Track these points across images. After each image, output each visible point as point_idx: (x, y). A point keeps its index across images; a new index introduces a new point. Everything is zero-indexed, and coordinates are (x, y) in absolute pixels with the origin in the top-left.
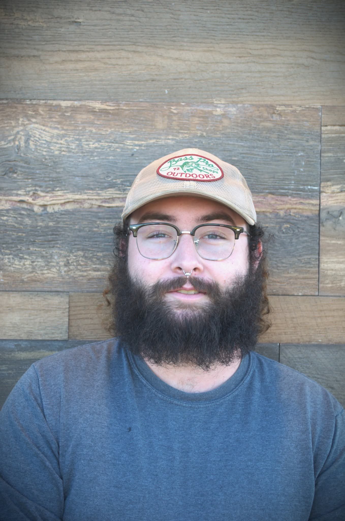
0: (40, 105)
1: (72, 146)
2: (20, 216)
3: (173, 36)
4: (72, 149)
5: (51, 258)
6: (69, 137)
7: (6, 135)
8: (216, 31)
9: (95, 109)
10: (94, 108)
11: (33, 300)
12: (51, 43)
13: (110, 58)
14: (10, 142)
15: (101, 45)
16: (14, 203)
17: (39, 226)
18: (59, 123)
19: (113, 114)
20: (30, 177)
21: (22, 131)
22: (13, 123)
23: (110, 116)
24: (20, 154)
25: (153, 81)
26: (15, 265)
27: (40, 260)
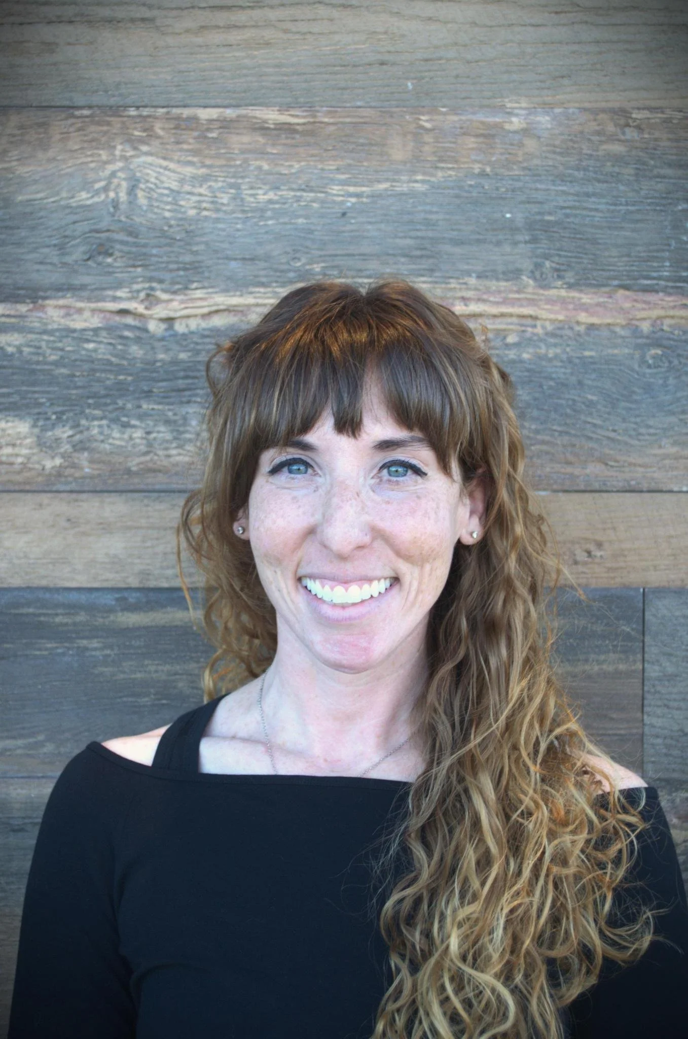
0: (156, 118)
1: (222, 198)
2: (119, 341)
4: (223, 204)
5: (184, 425)
6: (216, 181)
7: (90, 180)
9: (267, 123)
10: (265, 121)
11: (149, 508)
13: (296, 21)
14: (97, 193)
16: (108, 315)
17: (160, 361)
18: (196, 152)
19: (304, 133)
20: (140, 263)
21: (121, 169)
22: (104, 155)
23: (297, 136)
24: (119, 216)
25: (382, 63)
26: (113, 438)
27: (162, 429)
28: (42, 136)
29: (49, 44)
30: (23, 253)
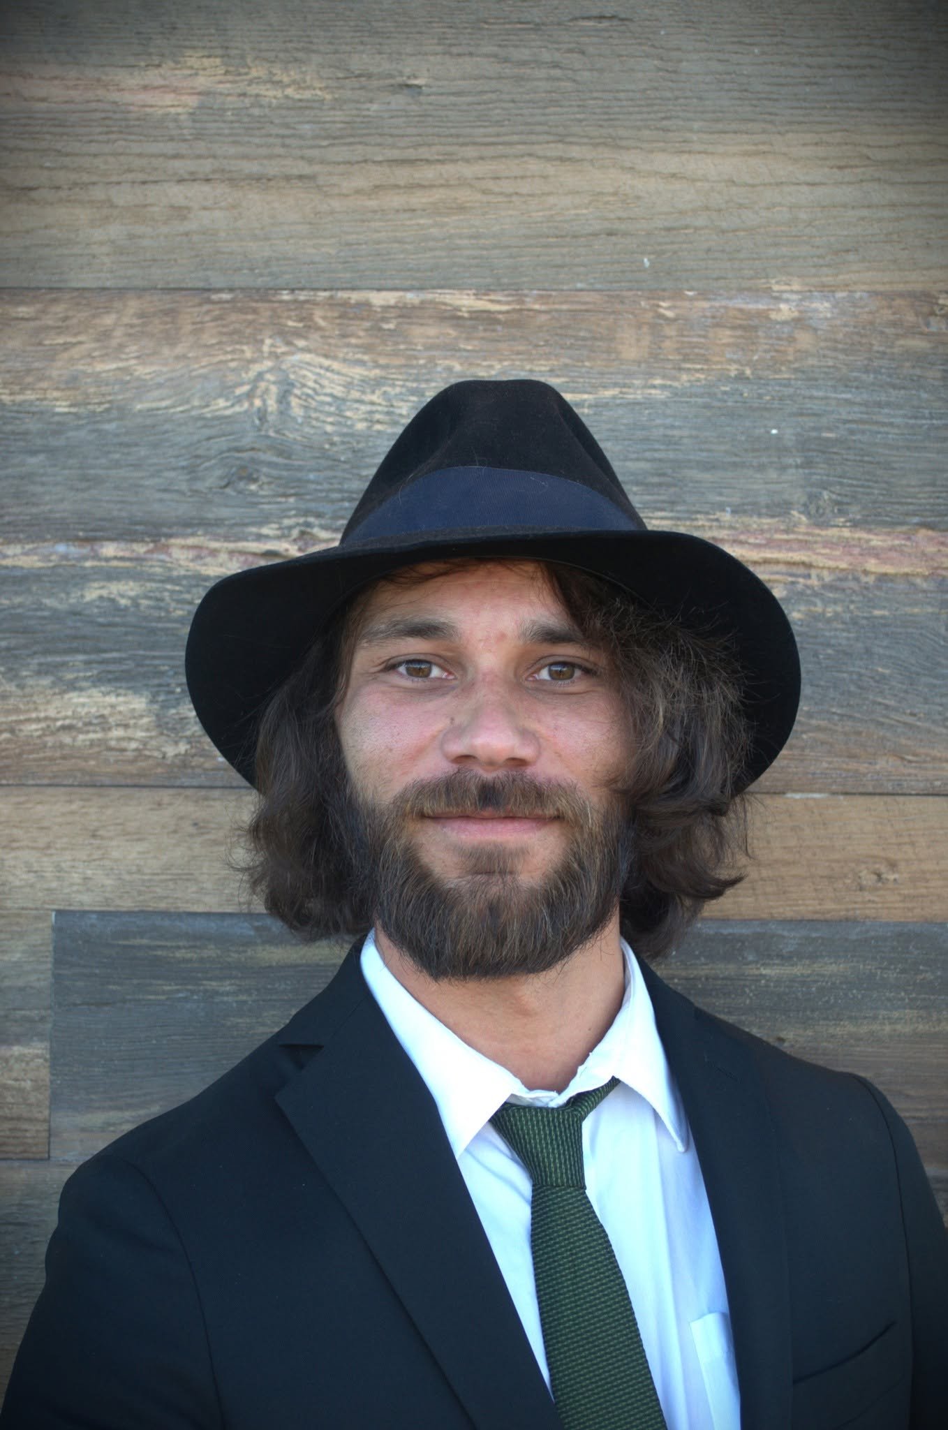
0: (315, 304)
1: (400, 407)
3: (663, 115)
4: (401, 415)
6: (393, 386)
7: (230, 384)
8: (776, 100)
9: (460, 311)
10: (458, 309)
12: (342, 141)
13: (498, 178)
14: (239, 400)
15: (475, 144)
16: (250, 558)
18: (367, 349)
19: (506, 324)
20: (292, 491)
21: (270, 370)
22: (248, 352)
23: (499, 328)
24: (267, 431)
25: (610, 234)
28: (168, 326)
29: (180, 208)
30: (142, 478)
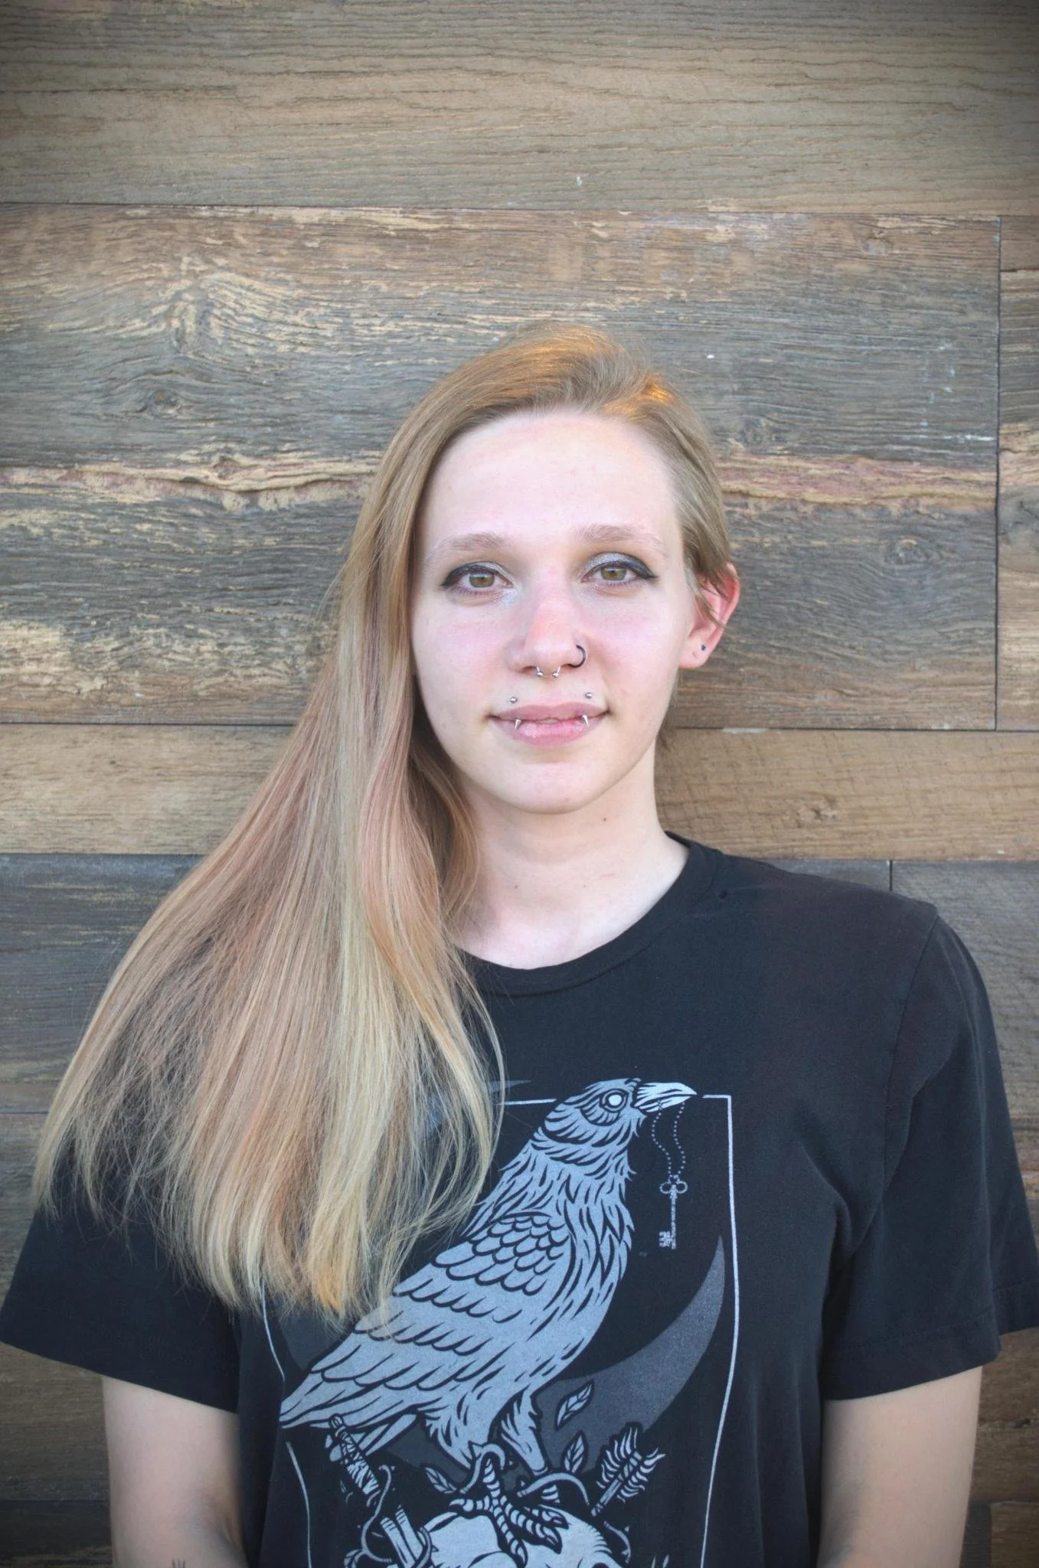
0: (236, 220)
1: (324, 329)
2: (184, 521)
3: (595, 29)
4: (325, 337)
5: (271, 635)
6: (317, 306)
7: (147, 303)
8: (711, 15)
9: (387, 229)
10: (384, 227)
11: (223, 748)
12: (264, 51)
13: (427, 92)
14: (155, 321)
15: (401, 56)
16: (169, 485)
17: (237, 548)
18: (290, 268)
19: (434, 244)
20: (213, 416)
21: (189, 290)
22: (166, 270)
23: (427, 247)
24: (185, 353)
25: (542, 151)
26: (175, 652)
27: (241, 640)
28: (82, 242)
29: (93, 119)
30: (53, 401)
